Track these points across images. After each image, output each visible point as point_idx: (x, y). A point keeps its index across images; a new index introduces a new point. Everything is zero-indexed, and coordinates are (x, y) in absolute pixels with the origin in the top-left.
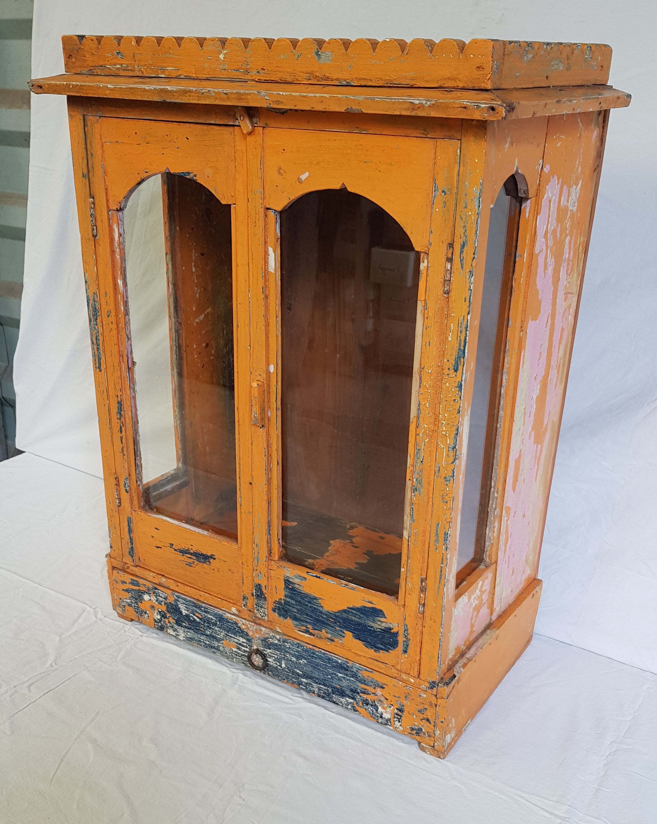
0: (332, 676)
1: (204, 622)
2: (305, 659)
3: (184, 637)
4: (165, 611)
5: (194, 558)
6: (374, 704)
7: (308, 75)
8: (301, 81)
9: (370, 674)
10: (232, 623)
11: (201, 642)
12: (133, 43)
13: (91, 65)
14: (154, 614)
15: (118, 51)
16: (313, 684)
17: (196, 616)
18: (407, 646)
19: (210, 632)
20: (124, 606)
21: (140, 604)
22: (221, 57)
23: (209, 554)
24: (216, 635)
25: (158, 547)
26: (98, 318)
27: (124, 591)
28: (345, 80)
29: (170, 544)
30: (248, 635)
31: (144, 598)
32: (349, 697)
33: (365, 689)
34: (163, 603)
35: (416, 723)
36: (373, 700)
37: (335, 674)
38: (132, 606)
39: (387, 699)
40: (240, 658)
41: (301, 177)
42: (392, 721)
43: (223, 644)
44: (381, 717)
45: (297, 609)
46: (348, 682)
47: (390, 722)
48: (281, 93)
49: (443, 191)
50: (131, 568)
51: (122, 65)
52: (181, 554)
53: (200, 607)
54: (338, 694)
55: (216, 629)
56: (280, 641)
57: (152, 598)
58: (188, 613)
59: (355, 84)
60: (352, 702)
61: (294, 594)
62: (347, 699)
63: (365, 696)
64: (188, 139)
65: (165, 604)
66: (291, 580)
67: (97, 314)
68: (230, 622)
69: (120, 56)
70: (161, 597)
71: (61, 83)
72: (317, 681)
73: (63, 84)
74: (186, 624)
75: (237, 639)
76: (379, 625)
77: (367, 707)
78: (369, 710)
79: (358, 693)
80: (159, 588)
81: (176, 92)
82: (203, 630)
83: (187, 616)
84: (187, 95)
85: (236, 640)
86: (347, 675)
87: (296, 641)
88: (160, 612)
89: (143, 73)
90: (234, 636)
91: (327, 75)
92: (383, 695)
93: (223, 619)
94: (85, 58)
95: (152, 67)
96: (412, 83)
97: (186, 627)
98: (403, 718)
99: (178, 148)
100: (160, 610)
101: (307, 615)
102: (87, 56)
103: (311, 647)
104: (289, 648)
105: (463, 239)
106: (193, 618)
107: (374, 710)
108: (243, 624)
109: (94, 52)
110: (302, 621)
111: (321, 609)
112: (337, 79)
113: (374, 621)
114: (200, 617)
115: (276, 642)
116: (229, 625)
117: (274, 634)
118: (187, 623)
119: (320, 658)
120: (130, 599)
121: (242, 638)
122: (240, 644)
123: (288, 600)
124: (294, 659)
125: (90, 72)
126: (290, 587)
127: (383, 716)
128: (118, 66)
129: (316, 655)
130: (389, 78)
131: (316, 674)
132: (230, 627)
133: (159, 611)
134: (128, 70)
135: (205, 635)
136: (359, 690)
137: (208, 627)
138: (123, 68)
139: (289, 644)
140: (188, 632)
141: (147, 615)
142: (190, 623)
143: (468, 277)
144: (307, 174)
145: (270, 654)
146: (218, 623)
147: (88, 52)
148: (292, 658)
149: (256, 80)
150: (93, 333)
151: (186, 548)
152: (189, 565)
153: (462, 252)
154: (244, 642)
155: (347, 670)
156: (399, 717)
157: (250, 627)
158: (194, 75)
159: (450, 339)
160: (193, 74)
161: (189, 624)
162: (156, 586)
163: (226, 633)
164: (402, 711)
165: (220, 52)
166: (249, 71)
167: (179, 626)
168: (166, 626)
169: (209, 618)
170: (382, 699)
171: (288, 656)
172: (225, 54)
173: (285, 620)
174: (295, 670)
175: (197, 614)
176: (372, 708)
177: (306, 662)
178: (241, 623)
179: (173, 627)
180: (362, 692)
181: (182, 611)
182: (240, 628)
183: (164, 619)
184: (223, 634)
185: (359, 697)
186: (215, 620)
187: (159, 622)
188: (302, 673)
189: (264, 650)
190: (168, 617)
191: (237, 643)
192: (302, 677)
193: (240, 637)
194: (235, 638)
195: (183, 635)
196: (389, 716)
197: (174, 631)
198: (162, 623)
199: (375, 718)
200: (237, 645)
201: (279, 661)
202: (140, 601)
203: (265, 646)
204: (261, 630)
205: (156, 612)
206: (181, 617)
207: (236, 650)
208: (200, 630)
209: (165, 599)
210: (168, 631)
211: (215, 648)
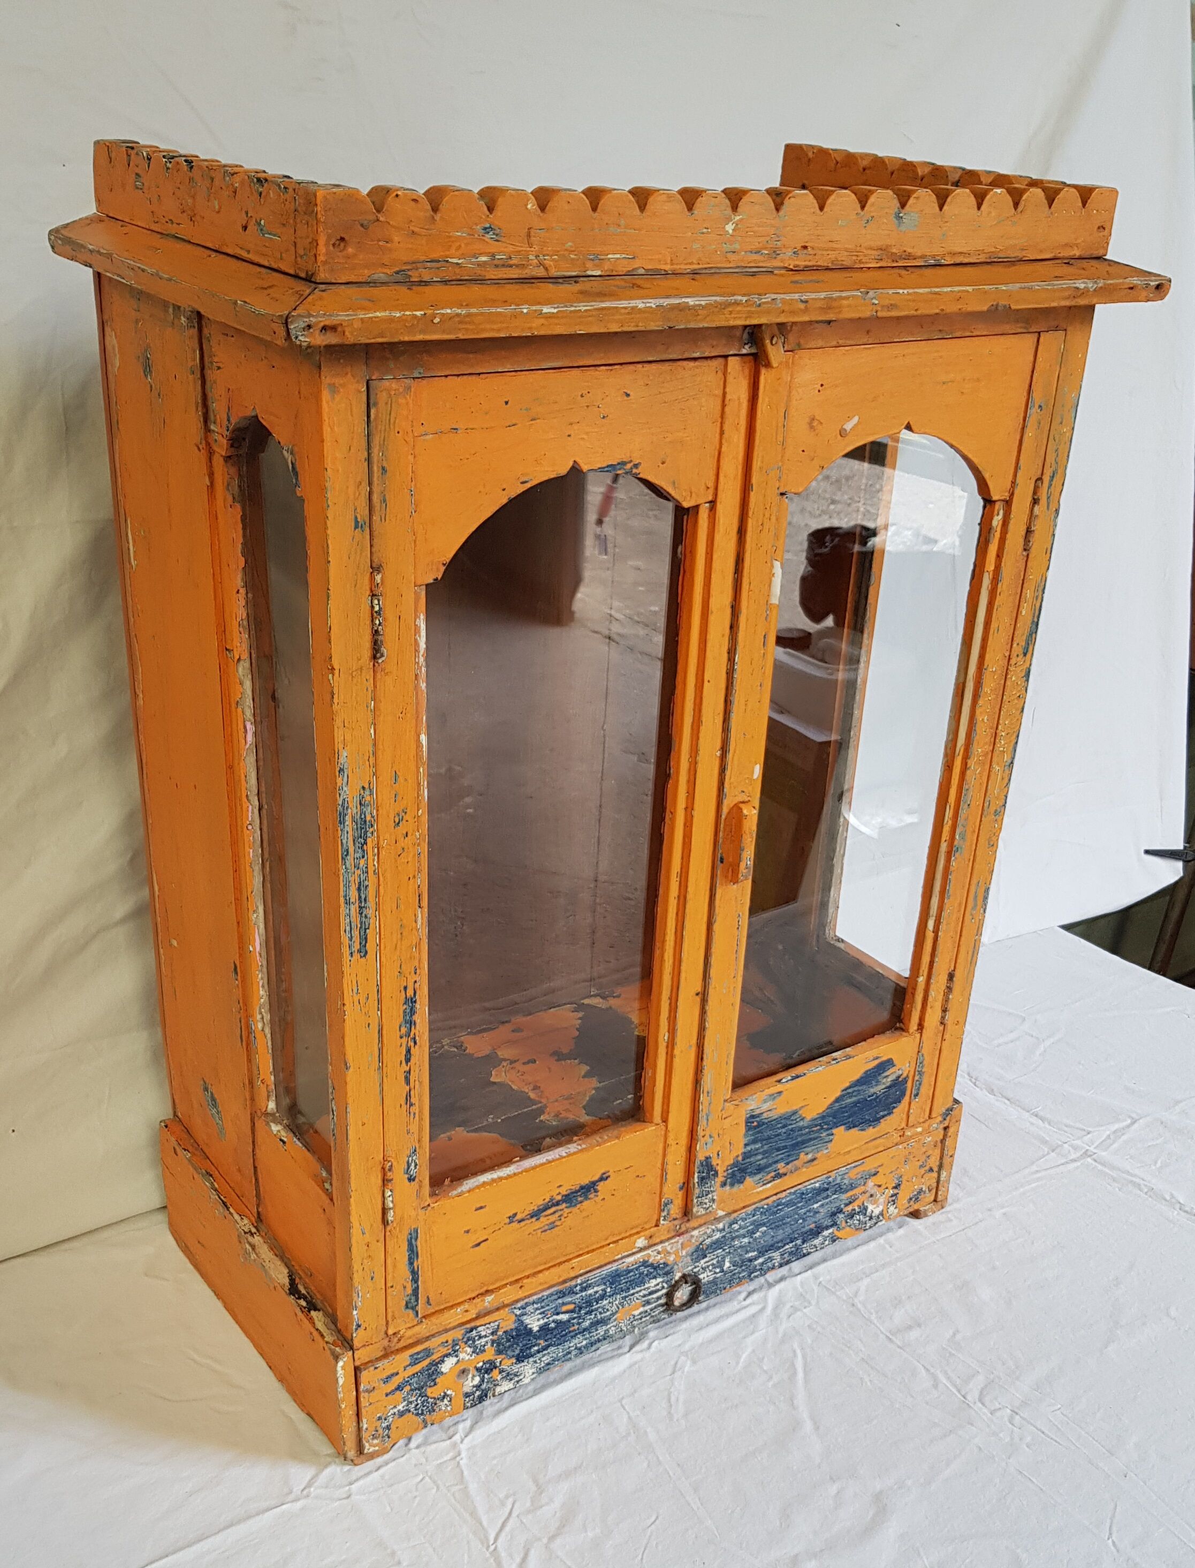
0: (805, 1216)
1: (581, 1308)
2: (764, 1225)
3: (533, 1373)
4: (492, 1357)
5: (564, 1205)
6: (863, 1207)
7: (879, 252)
8: (866, 263)
9: (860, 1169)
10: (637, 1268)
11: (569, 1353)
12: (529, 206)
13: (405, 259)
14: (467, 1383)
15: (488, 225)
16: (774, 1254)
17: (563, 1313)
18: (920, 1084)
19: (590, 1319)
20: (389, 1426)
21: (430, 1391)
22: (730, 228)
23: (596, 1178)
24: (603, 1315)
25: (478, 1244)
26: (369, 840)
27: (390, 1396)
28: (933, 257)
29: (509, 1218)
30: (668, 1265)
31: (443, 1370)
32: (827, 1228)
33: (852, 1196)
34: (489, 1346)
35: (916, 1187)
36: (861, 1204)
37: (810, 1210)
38: (410, 1411)
39: (880, 1186)
40: (648, 1318)
41: (845, 427)
42: (885, 1212)
43: (615, 1320)
44: (871, 1218)
45: (764, 1153)
46: (827, 1207)
47: (883, 1215)
48: (901, 291)
49: (1040, 406)
50: (410, 1333)
51: (493, 255)
52: (534, 1219)
53: (572, 1292)
54: (812, 1237)
55: (605, 1302)
56: (724, 1230)
57: (462, 1356)
58: (546, 1320)
59: (946, 263)
60: (830, 1233)
61: (759, 1132)
62: (825, 1233)
63: (850, 1208)
64: (628, 395)
65: (493, 1342)
66: (757, 1112)
67: (366, 832)
68: (632, 1271)
69: (491, 235)
70: (486, 1336)
71: (408, 313)
72: (780, 1245)
73: (415, 316)
74: (540, 1344)
75: (644, 1289)
76: (884, 1083)
77: (852, 1222)
78: (856, 1221)
79: (841, 1211)
80: (478, 1324)
81: (704, 307)
82: (577, 1327)
83: (542, 1328)
84: (726, 311)
85: (641, 1294)
86: (827, 1197)
87: (750, 1209)
88: (479, 1370)
89: (546, 269)
90: (639, 1289)
91: (909, 250)
92: (875, 1185)
93: (618, 1275)
94: (389, 245)
95: (572, 256)
96: (1020, 254)
97: (538, 1352)
98: (898, 1195)
99: (604, 417)
100: (481, 1364)
101: (778, 1150)
102: (396, 239)
103: (775, 1198)
105: (1053, 468)
106: (557, 1321)
107: (862, 1216)
108: (659, 1253)
109: (416, 230)
110: (770, 1165)
111: (801, 1124)
112: (923, 257)
113: (878, 1082)
114: (571, 1307)
115: (718, 1236)
116: (631, 1276)
117: (713, 1227)
118: (542, 1341)
119: (787, 1205)
120: (404, 1401)
121: (654, 1280)
122: (650, 1294)
123: (749, 1148)
124: (746, 1240)
125: (399, 277)
126: (755, 1124)
127: (873, 1215)
128: (484, 259)
129: (783, 1204)
130: (993, 250)
131: (780, 1235)
132: (633, 1278)
133: (477, 1370)
134: (511, 266)
135: (580, 1333)
136: (843, 1206)
137: (586, 1314)
138: (496, 262)
139: (739, 1222)
140: (544, 1356)
141: (446, 1401)
142: (549, 1336)
143: (1053, 518)
144: (855, 420)
145: (704, 1265)
146: (609, 1290)
147: (397, 228)
148: (743, 1240)
149: (791, 267)
150: (352, 879)
151: (547, 1200)
152: (552, 1226)
153: (1050, 485)
154: (658, 1284)
155: (827, 1189)
156: (894, 1198)
157: (672, 1248)
158: (668, 267)
159: (1024, 613)
160: (666, 264)
161: (546, 1341)
162: (473, 1324)
163: (624, 1295)
164: (900, 1185)
165: (728, 220)
166: (778, 252)
167: (523, 1361)
168: (492, 1386)
169: (591, 1295)
170: (875, 1190)
171: (736, 1243)
172: (737, 223)
173: (742, 1186)
174: (747, 1255)
175: (564, 1308)
176: (858, 1217)
177: (765, 1228)
178: (655, 1253)
179: (508, 1374)
180: (846, 1205)
181: (530, 1329)
182: (652, 1265)
183: (489, 1374)
184: (617, 1302)
185: (841, 1216)
186: (602, 1290)
187: (477, 1390)
188: (756, 1253)
189: (695, 1267)
190: (498, 1364)
191: (644, 1296)
192: (756, 1258)
193: (651, 1281)
194: (640, 1291)
195: (531, 1372)
196: (881, 1208)
197: (511, 1380)
198: (484, 1387)
199: (862, 1227)
200: (644, 1299)
201: (720, 1264)
202: (432, 1384)
203: (698, 1260)
204: (692, 1236)
205: (470, 1376)
206: (529, 1340)
207: (642, 1309)
208: (570, 1332)
209: (492, 1334)
210: (498, 1390)
211: (599, 1340)
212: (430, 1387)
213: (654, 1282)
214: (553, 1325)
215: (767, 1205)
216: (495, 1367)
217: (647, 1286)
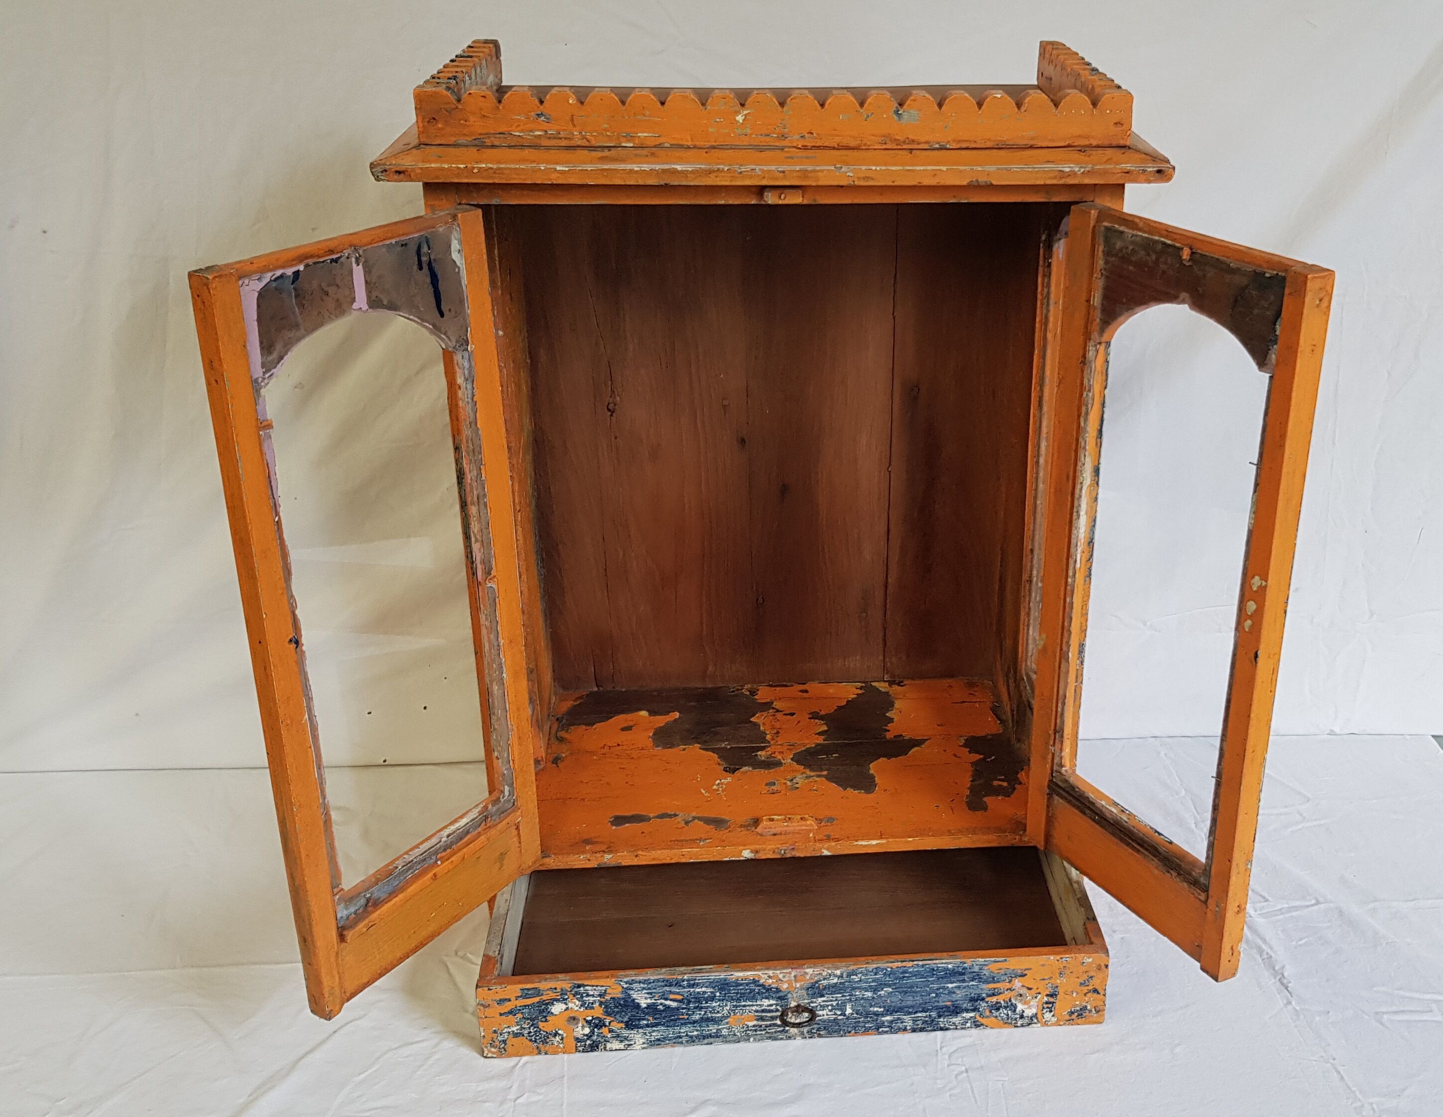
0: (938, 992)
1: (689, 1002)
2: (889, 986)
3: (643, 1044)
4: (601, 1016)
6: (1009, 1004)
7: (882, 138)
9: (1003, 965)
10: (747, 984)
11: (680, 1038)
12: (571, 101)
14: (577, 1030)
15: (539, 113)
16: (903, 1017)
17: (671, 1000)
19: (700, 1014)
20: (504, 1042)
21: (541, 1025)
22: (740, 118)
24: (713, 1015)
27: (504, 1017)
28: (938, 143)
30: (781, 991)
31: (553, 1011)
32: (967, 1011)
33: (994, 989)
34: (597, 1005)
35: (1077, 1003)
36: (1008, 1000)
37: (944, 988)
38: (523, 1036)
39: (1030, 989)
40: (763, 1033)
42: (1039, 1016)
43: (727, 1024)
44: (1022, 1017)
46: (964, 990)
47: (1037, 1018)
48: (873, 167)
51: (546, 132)
53: (678, 984)
54: (949, 1014)
55: (714, 1004)
56: (842, 977)
57: (570, 1005)
58: (653, 1001)
59: (952, 147)
60: (971, 1017)
62: (965, 1015)
63: (994, 1000)
65: (601, 1003)
68: (741, 985)
69: (542, 119)
70: (592, 996)
72: (911, 1010)
74: (648, 1020)
75: (757, 1005)
77: (997, 1014)
78: (1002, 1015)
79: (983, 999)
80: (586, 983)
82: (686, 1017)
83: (649, 1006)
85: (754, 1008)
86: (964, 981)
88: (589, 1022)
89: (588, 142)
90: (751, 1003)
91: (912, 137)
92: (1023, 986)
93: (727, 984)
94: (466, 123)
95: (608, 134)
97: (647, 1026)
98: (1057, 1005)
100: (590, 1018)
104: (860, 981)
106: (665, 1005)
107: (1009, 1012)
108: (769, 976)
112: (926, 142)
114: (680, 997)
115: (835, 980)
116: (741, 989)
117: (829, 970)
118: (651, 1018)
119: (916, 975)
120: (518, 1025)
121: (766, 1000)
122: (763, 1011)
124: (869, 994)
127: (1025, 1014)
128: (538, 133)
129: (910, 973)
130: (1000, 138)
131: (909, 1000)
132: (743, 991)
133: (587, 1021)
134: (560, 139)
135: (690, 1023)
136: (984, 995)
137: (695, 1008)
138: (548, 135)
139: (859, 976)
140: (653, 1031)
141: (558, 1038)
142: (657, 1016)
145: (822, 1004)
146: (718, 994)
148: (866, 993)
149: (800, 146)
154: (771, 1005)
155: (964, 974)
156: (1050, 1006)
157: (784, 977)
158: (689, 143)
160: (687, 141)
161: (655, 1019)
162: (581, 981)
163: (735, 1004)
164: (1056, 995)
165: (738, 113)
166: (786, 136)
167: (632, 1029)
168: (602, 1040)
169: (699, 993)
170: (1023, 991)
171: (857, 993)
172: (746, 115)
174: (872, 1009)
175: (672, 996)
176: (1005, 1012)
177: (890, 990)
178: (766, 976)
179: (618, 1036)
180: (989, 996)
181: (638, 1004)
182: (763, 986)
183: (599, 1029)
184: (728, 1008)
185: (984, 1004)
186: (712, 992)
187: (588, 1039)
188: (882, 1009)
189: (812, 1002)
190: (607, 1024)
191: (757, 1011)
192: (883, 1015)
193: (764, 1000)
194: (752, 1005)
195: (642, 1041)
196: (1034, 1011)
197: (621, 1041)
198: (595, 1038)
199: (1009, 1022)
200: (757, 1014)
201: (842, 1007)
202: (544, 1019)
203: (813, 996)
204: (806, 973)
205: (580, 1025)
206: (638, 1013)
207: (755, 1023)
208: (680, 1019)
209: (600, 996)
210: (609, 1046)
211: (710, 1036)
212: (542, 1021)
213: (766, 1002)
214: (661, 1007)
215: (891, 968)
216: (605, 1026)
217: (759, 1003)
